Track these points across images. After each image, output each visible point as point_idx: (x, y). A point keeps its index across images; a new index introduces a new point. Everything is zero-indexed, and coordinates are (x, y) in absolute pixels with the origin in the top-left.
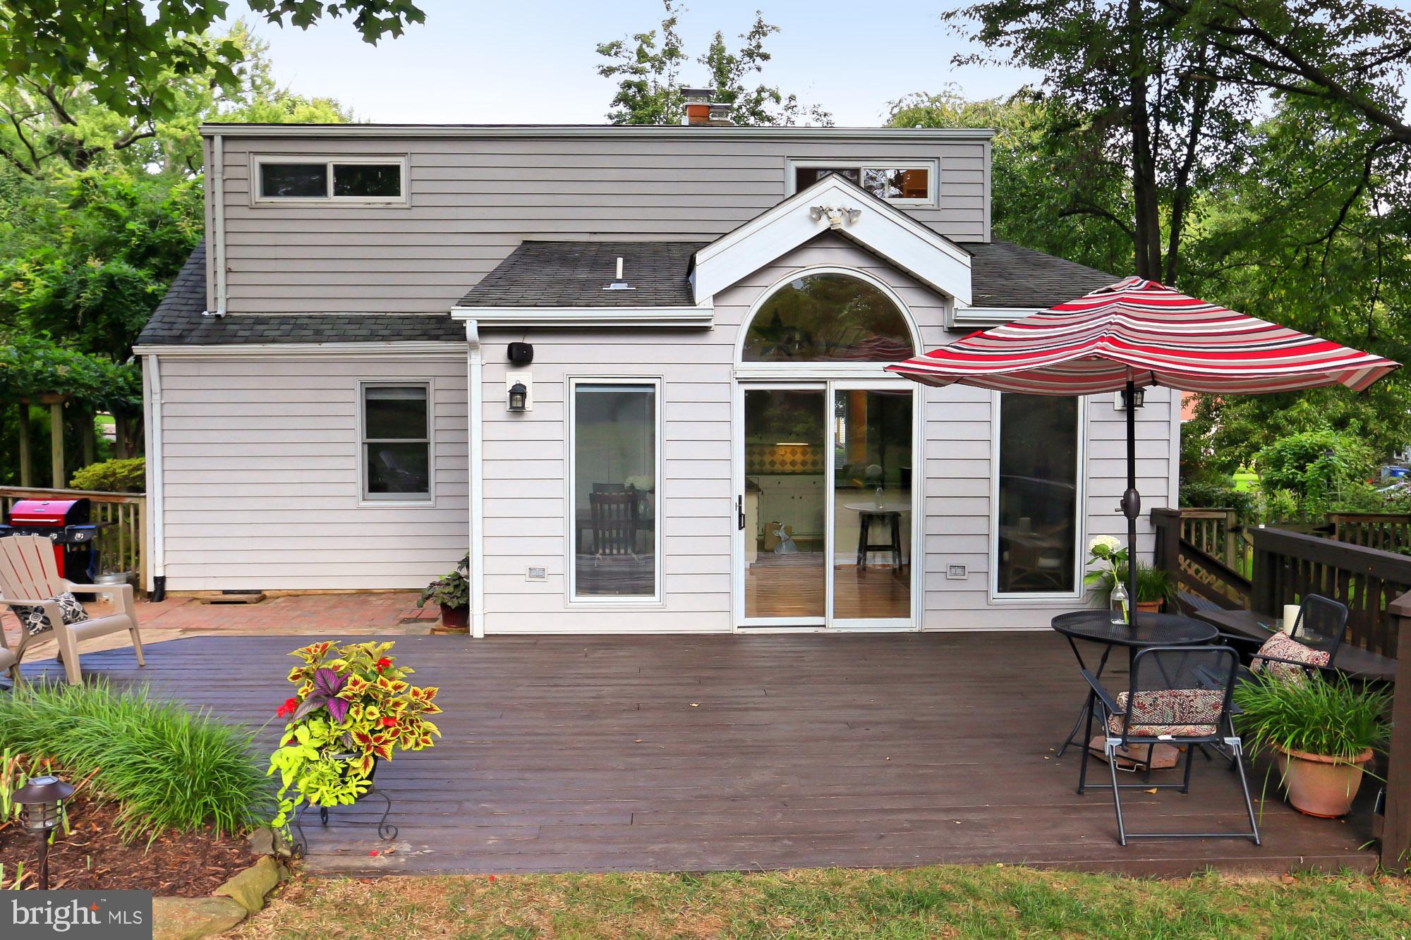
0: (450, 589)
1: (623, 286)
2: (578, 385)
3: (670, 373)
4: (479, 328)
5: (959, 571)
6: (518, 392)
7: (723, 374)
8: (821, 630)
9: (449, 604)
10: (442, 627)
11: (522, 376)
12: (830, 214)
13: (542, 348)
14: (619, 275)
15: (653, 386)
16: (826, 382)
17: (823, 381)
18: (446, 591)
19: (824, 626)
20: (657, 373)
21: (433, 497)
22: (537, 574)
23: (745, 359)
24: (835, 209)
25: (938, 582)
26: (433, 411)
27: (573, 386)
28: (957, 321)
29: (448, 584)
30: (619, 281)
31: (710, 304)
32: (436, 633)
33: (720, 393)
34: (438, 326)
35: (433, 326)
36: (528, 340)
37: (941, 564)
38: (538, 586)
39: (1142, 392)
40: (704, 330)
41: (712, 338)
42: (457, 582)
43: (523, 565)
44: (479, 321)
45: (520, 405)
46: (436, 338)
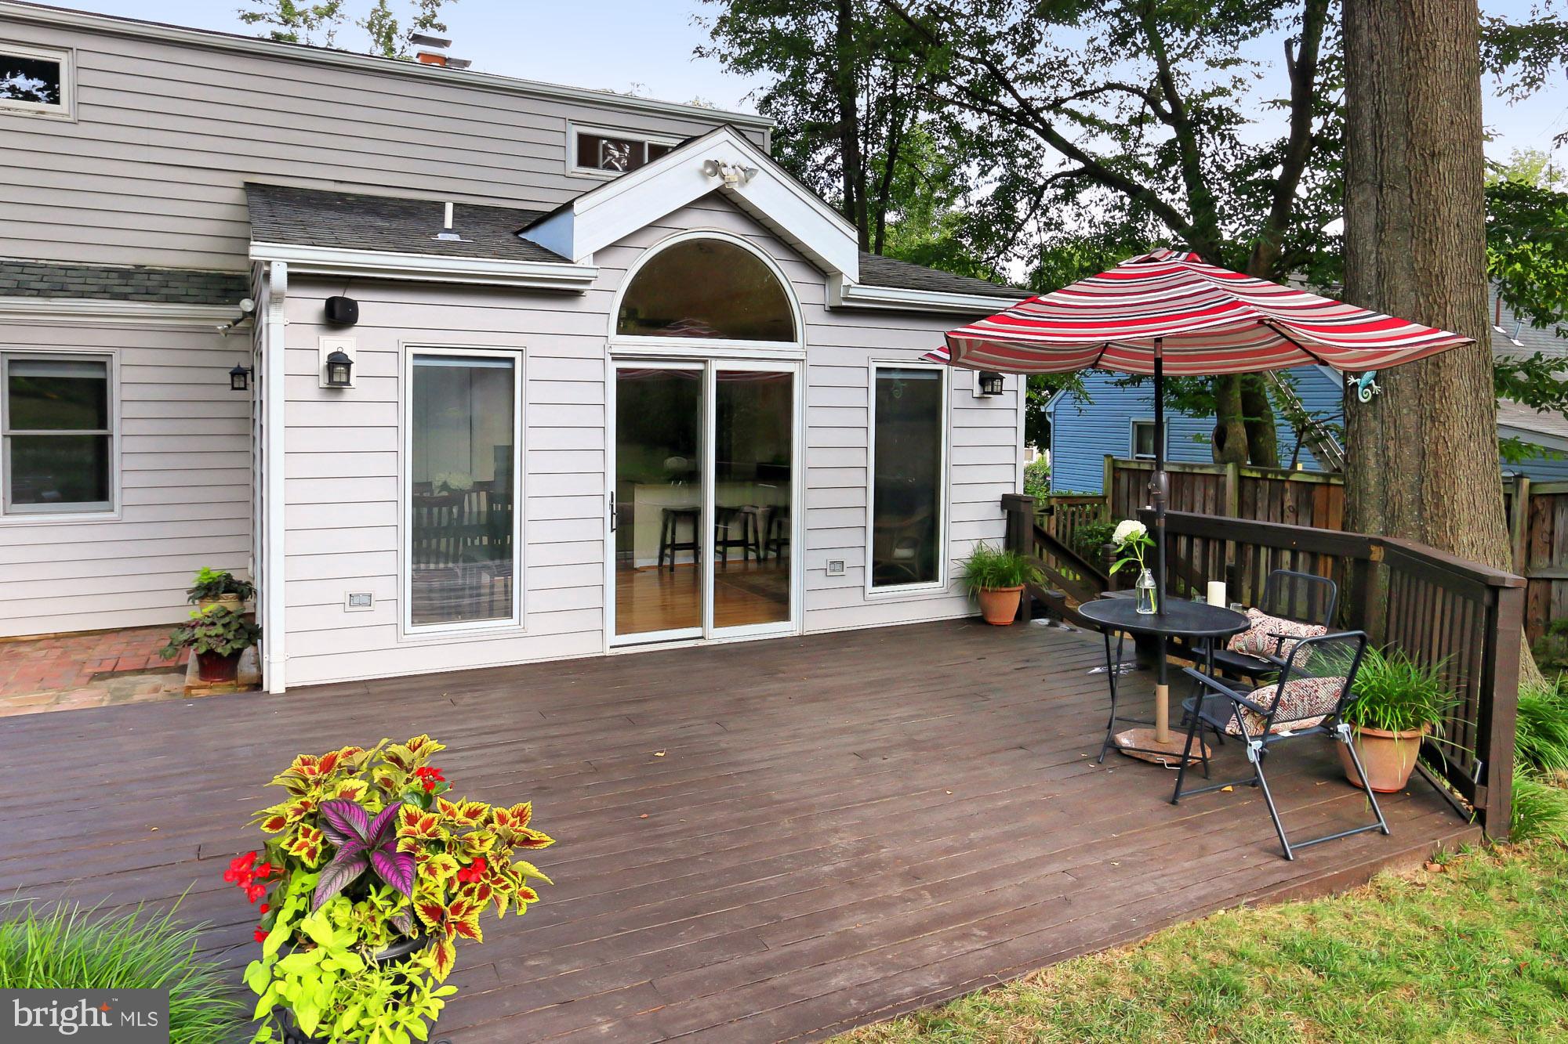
0: (219, 630)
1: (455, 237)
2: (416, 356)
3: (534, 346)
4: (290, 275)
5: (838, 567)
6: (338, 363)
7: (595, 348)
8: (701, 643)
9: (219, 650)
10: (199, 682)
11: (344, 342)
12: (724, 170)
13: (370, 307)
14: (448, 224)
15: (512, 360)
16: (705, 362)
17: (704, 360)
18: (213, 632)
19: (702, 637)
20: (519, 344)
21: (117, 507)
22: (360, 601)
23: (621, 331)
24: (730, 166)
25: (819, 580)
26: (117, 395)
27: (410, 358)
28: (846, 299)
29: (213, 624)
30: (448, 231)
31: (589, 262)
32: (194, 692)
33: (594, 370)
34: (124, 282)
35: (117, 282)
36: (351, 295)
37: (821, 560)
38: (361, 617)
39: (1002, 379)
40: (574, 295)
41: (585, 303)
42: (227, 620)
43: (339, 592)
44: (289, 265)
45: (344, 379)
46: (124, 297)
